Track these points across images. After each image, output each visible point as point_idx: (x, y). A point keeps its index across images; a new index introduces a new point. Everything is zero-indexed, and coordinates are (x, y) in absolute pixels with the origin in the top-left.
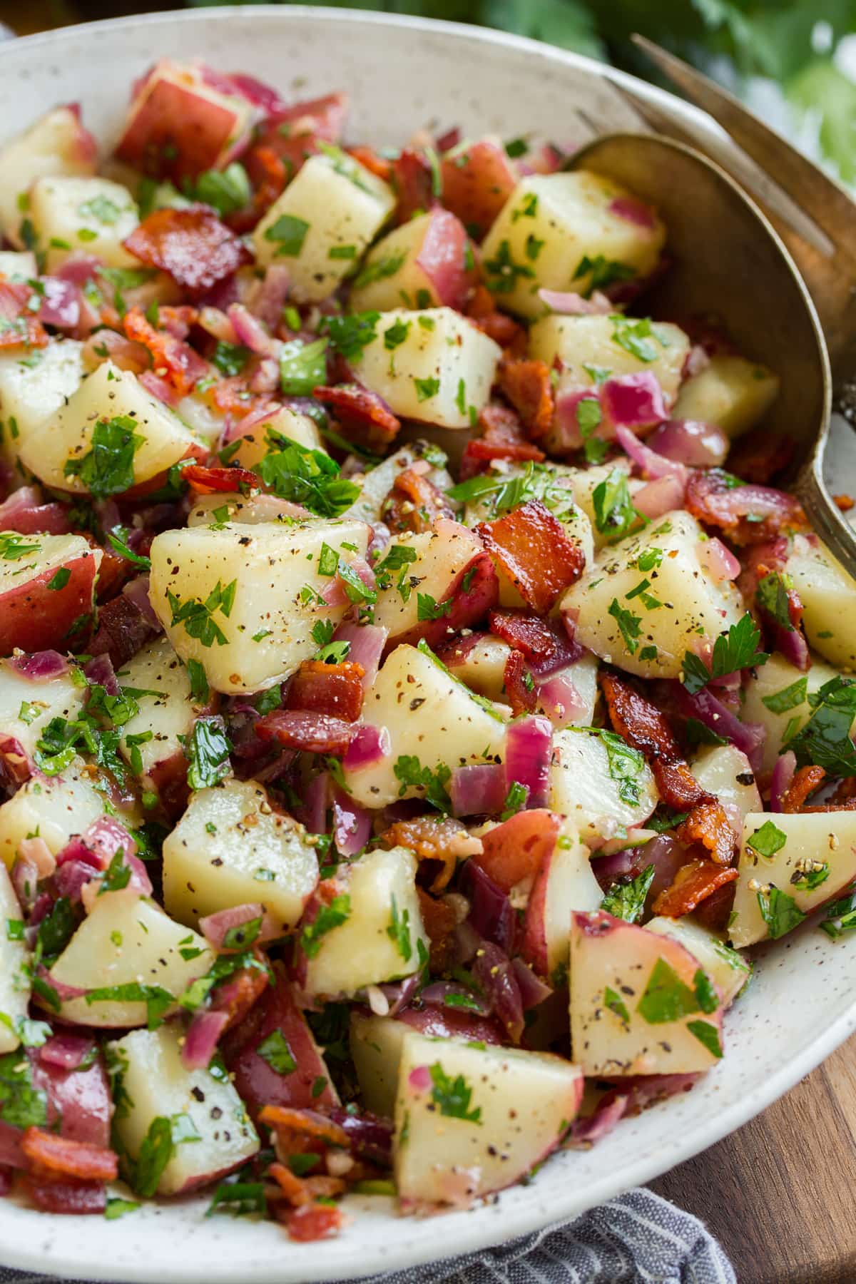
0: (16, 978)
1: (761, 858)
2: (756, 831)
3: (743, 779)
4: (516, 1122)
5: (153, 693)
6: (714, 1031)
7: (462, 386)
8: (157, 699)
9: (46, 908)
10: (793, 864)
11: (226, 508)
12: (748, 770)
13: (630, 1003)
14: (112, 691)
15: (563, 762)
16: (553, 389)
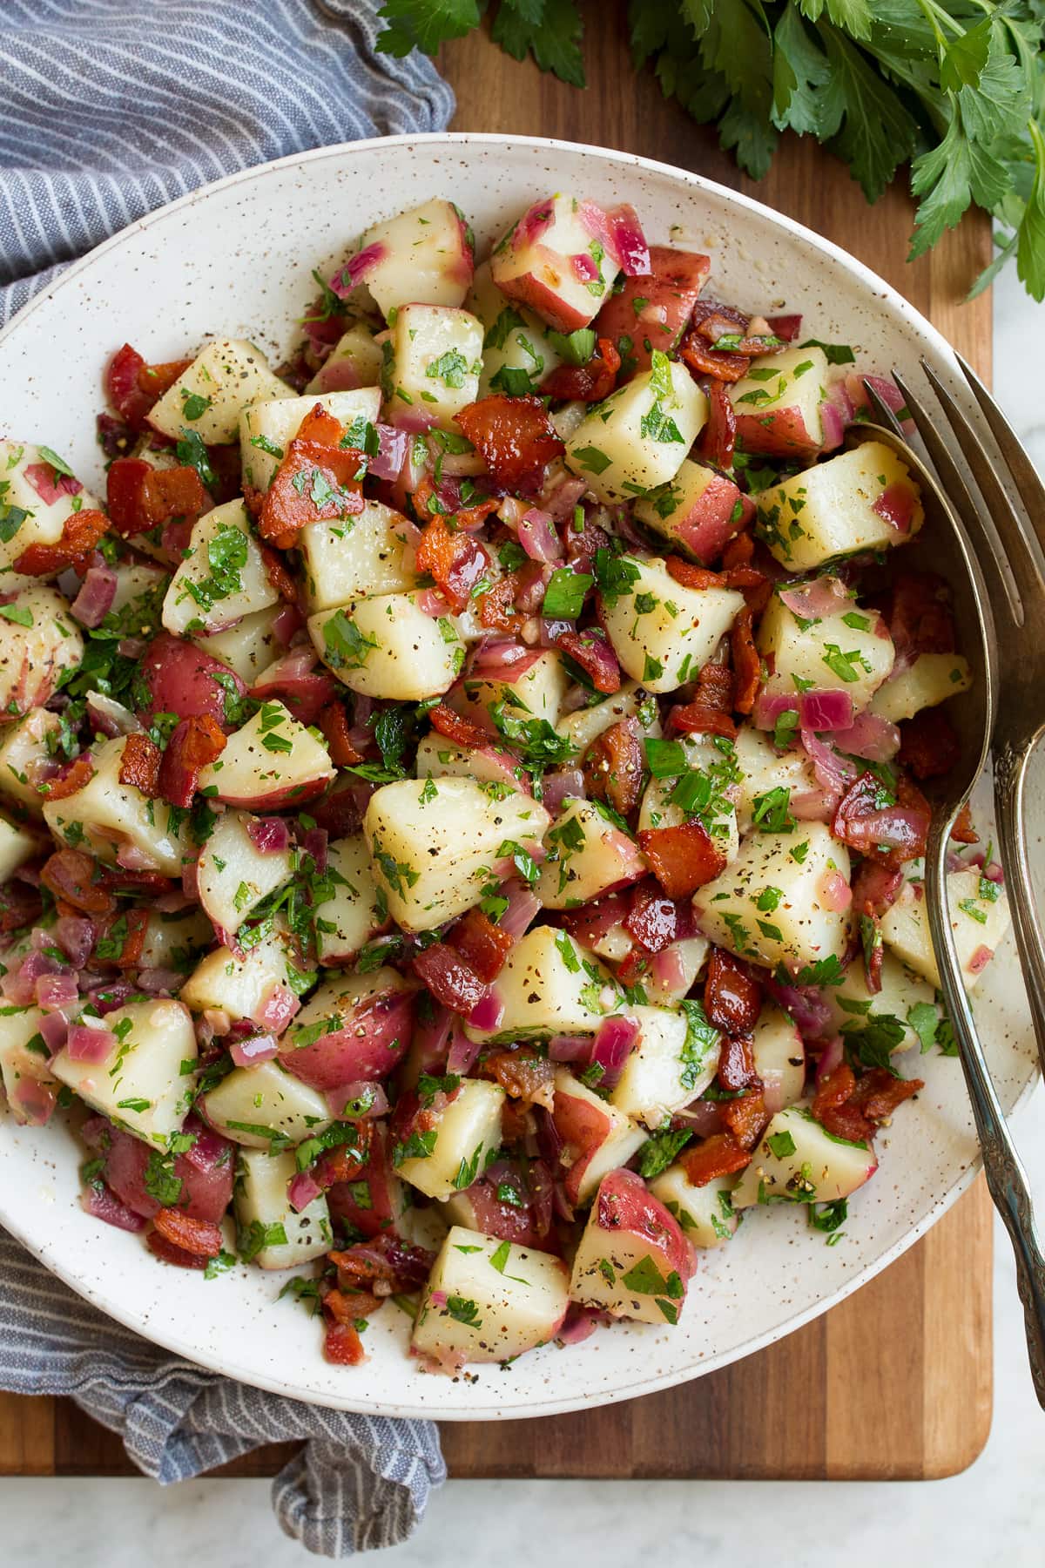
0: (179, 1104)
1: (772, 1156)
2: (777, 1134)
3: (793, 1062)
4: (505, 1334)
5: (350, 887)
6: (674, 1310)
7: (689, 656)
8: (350, 894)
9: (214, 1059)
10: (793, 1171)
11: (448, 754)
12: (800, 1057)
13: (617, 1273)
14: (320, 868)
15: (642, 1052)
16: (760, 687)
